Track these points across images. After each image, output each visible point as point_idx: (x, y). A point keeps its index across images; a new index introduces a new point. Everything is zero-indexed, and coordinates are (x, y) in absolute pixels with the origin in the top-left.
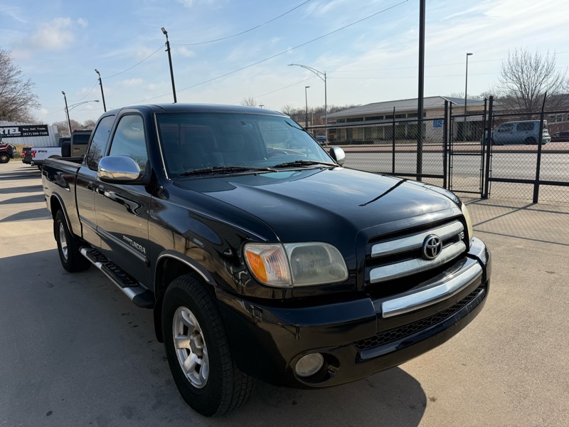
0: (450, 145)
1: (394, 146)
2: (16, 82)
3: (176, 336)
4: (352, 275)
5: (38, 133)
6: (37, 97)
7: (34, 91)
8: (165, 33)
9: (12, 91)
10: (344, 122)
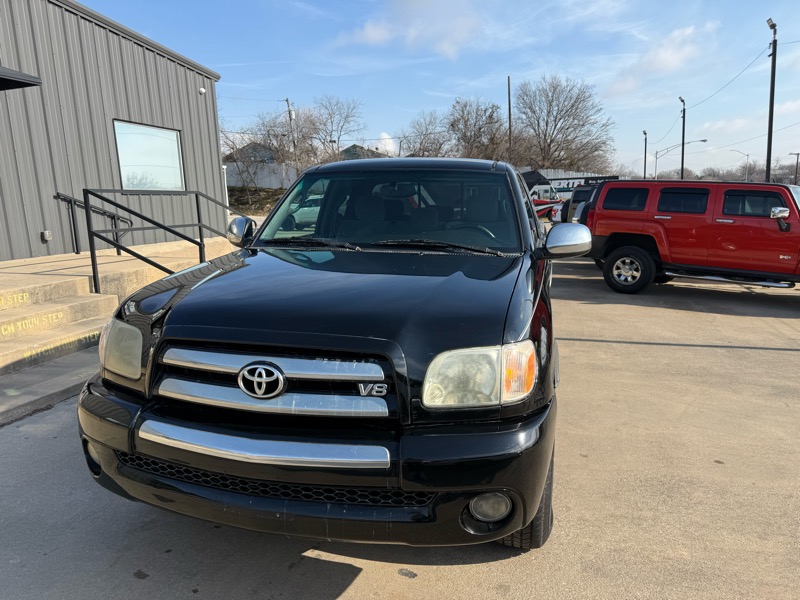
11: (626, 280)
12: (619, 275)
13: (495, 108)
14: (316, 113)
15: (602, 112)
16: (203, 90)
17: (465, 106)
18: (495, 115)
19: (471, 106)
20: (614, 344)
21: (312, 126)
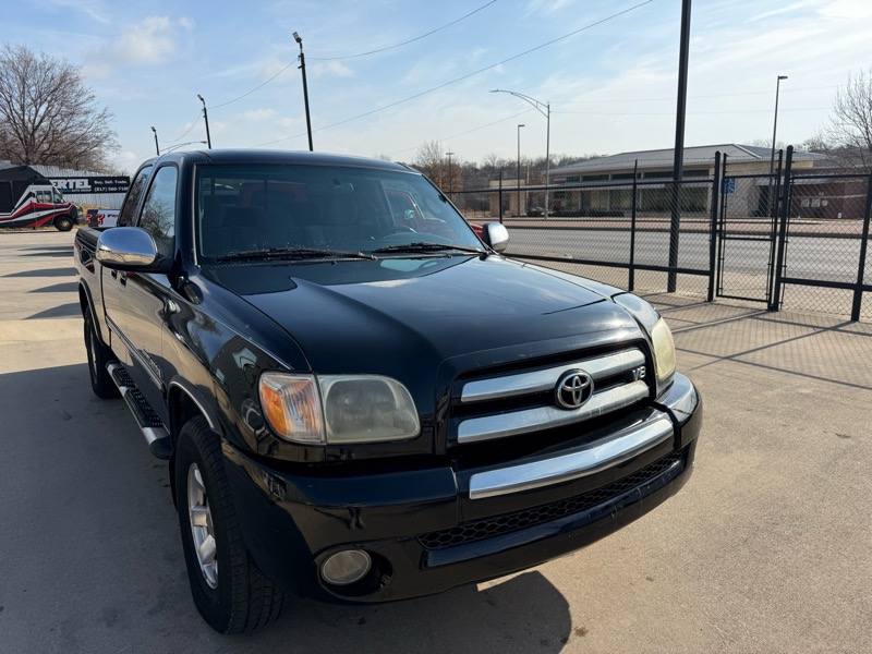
0: (721, 223)
1: (633, 222)
2: (87, 113)
3: (192, 507)
4: (425, 429)
5: (115, 189)
6: (116, 135)
7: (112, 125)
8: (299, 40)
9: (81, 124)
10: (578, 180)
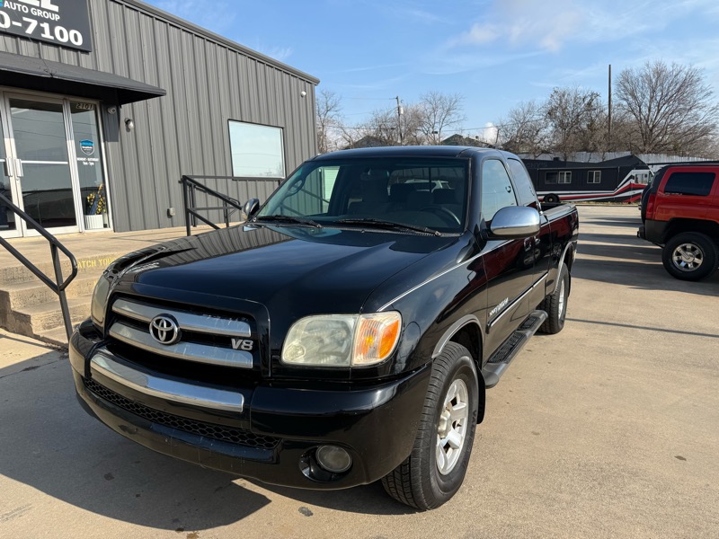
2: (702, 107)
11: (686, 266)
12: (680, 261)
13: (594, 95)
14: (421, 108)
15: (712, 95)
16: (304, 93)
17: (564, 96)
18: (594, 101)
19: (569, 95)
20: (640, 330)
21: (417, 119)
